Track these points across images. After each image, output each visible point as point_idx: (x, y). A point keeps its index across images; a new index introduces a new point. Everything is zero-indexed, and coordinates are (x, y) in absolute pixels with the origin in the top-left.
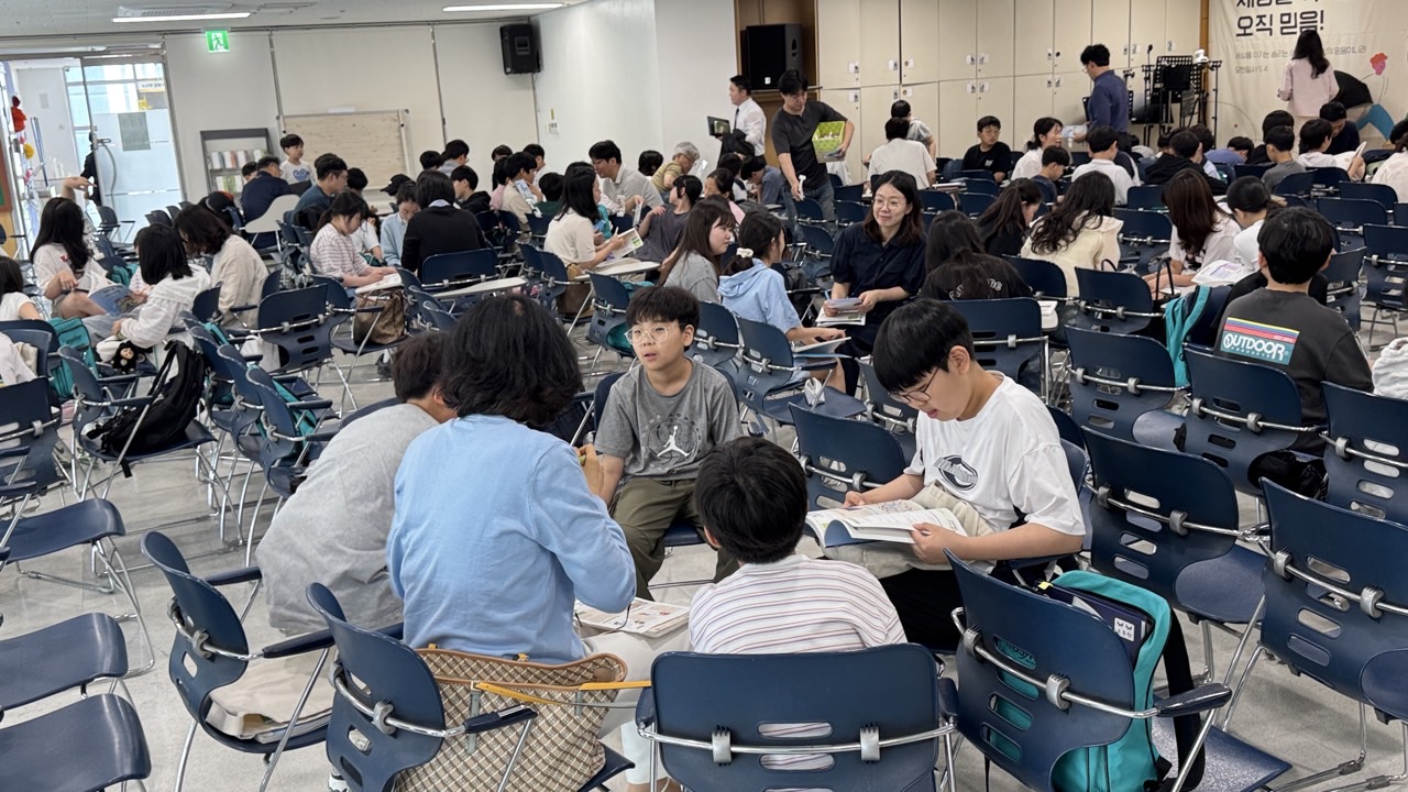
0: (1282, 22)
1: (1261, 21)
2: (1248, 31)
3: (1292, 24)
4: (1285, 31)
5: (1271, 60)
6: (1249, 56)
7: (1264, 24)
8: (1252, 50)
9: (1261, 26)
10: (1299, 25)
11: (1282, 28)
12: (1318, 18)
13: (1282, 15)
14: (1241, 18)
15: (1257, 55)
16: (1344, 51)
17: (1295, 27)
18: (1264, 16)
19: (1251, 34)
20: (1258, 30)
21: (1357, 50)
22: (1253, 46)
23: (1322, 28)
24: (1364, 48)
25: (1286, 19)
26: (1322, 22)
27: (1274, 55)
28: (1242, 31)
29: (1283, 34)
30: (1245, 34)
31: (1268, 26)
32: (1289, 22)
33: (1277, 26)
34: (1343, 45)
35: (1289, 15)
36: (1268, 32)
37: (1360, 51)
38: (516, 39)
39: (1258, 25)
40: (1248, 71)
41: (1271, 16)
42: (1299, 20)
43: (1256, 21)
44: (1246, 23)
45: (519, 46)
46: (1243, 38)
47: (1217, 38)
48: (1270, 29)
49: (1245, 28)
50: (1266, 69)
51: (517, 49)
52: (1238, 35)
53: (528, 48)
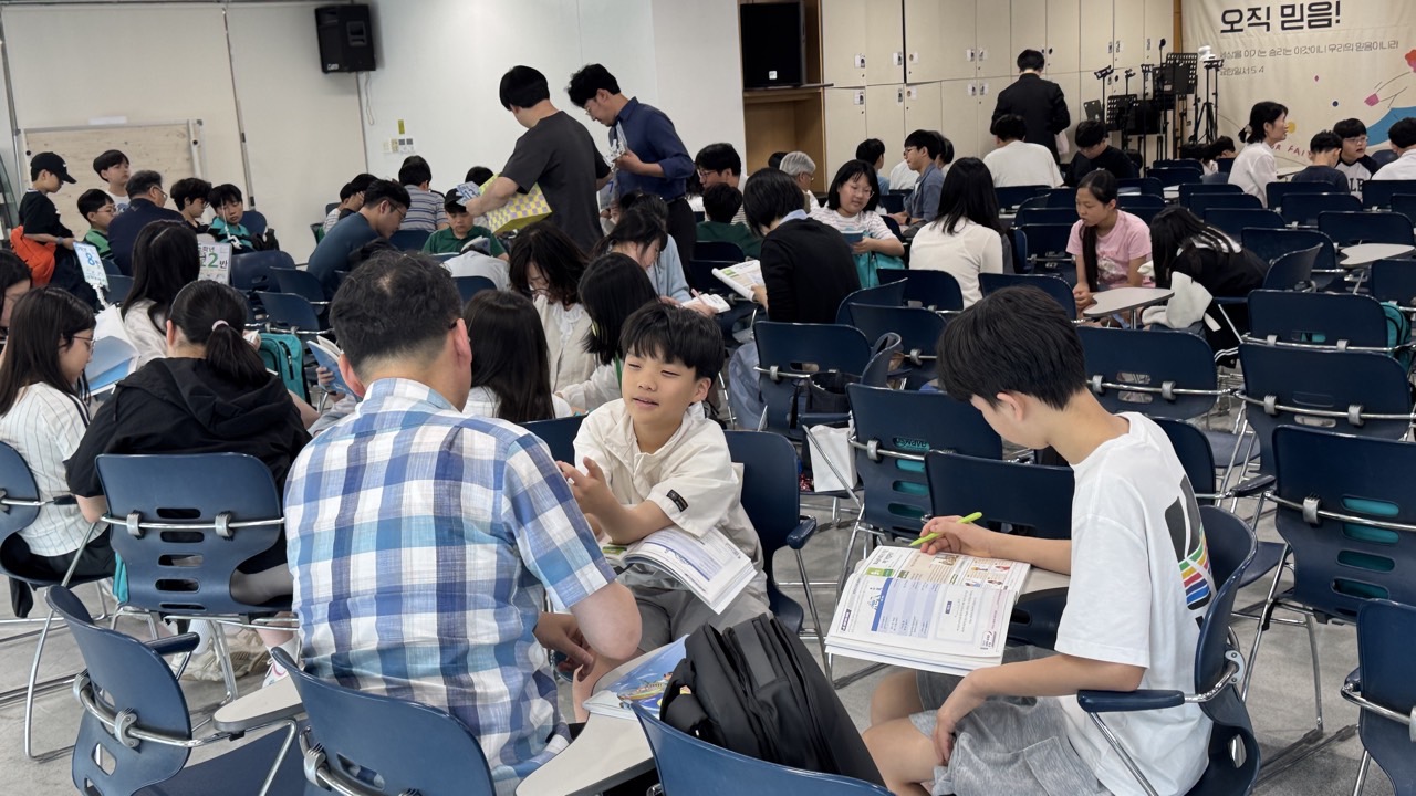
0: (1283, 15)
1: (1254, 14)
2: (1236, 26)
3: (1298, 16)
4: (1286, 25)
5: (1268, 59)
6: (1238, 55)
7: (1259, 18)
8: (1242, 48)
9: (1254, 20)
10: (1306, 19)
11: (1283, 22)
12: (1333, 10)
13: (1283, 7)
14: (1226, 12)
15: (1249, 54)
16: (1369, 47)
17: (1302, 20)
18: (1259, 9)
19: (1241, 30)
20: (1250, 25)
21: (1385, 45)
22: (1244, 44)
23: (1338, 21)
24: (1396, 43)
25: (1288, 11)
26: (1338, 14)
27: (1273, 53)
28: (1228, 27)
29: (1283, 28)
30: (1232, 30)
31: (1264, 20)
32: (1293, 14)
33: (1276, 20)
34: (1367, 40)
35: (1293, 7)
36: (1265, 27)
37: (1390, 46)
38: (349, 24)
39: (1249, 19)
40: (1238, 73)
41: (1268, 9)
42: (1306, 12)
43: (1247, 15)
44: (1234, 17)
45: (353, 34)
46: (1229, 34)
47: (1193, 34)
48: (1268, 24)
49: (1232, 23)
50: (1262, 70)
51: (351, 37)
52: (1223, 31)
53: (364, 37)
